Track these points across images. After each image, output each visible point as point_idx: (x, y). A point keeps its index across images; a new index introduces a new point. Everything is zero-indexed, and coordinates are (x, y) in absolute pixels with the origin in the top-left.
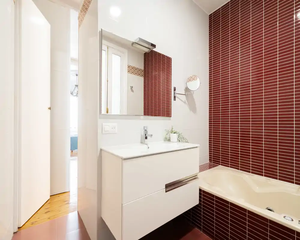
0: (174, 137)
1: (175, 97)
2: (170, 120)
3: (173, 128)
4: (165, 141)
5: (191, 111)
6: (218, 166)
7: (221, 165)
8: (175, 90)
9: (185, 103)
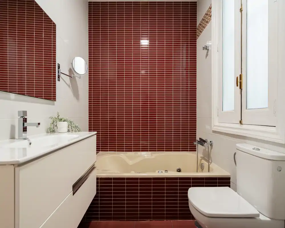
0: (63, 126)
1: (59, 77)
2: (54, 104)
3: (59, 115)
4: (47, 132)
5: (75, 98)
6: (99, 152)
7: (101, 151)
8: (59, 68)
9: (69, 86)
